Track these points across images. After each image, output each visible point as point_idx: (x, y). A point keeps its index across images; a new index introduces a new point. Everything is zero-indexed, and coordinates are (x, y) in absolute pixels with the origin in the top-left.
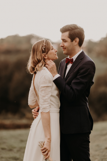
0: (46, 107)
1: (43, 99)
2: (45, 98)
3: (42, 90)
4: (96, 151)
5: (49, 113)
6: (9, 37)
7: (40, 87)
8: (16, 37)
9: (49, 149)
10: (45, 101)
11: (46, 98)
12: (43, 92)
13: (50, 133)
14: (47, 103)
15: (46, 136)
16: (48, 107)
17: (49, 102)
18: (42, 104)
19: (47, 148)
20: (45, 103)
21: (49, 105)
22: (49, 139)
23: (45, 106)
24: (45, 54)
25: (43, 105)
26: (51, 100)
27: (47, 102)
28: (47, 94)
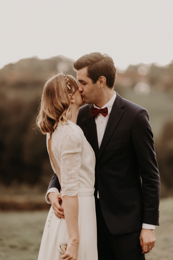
0: (73, 187)
1: (67, 175)
2: (70, 173)
3: (67, 159)
4: (164, 249)
5: (76, 197)
6: (22, 61)
7: (62, 155)
8: (33, 61)
9: (74, 258)
10: (71, 178)
11: (73, 171)
12: (68, 162)
13: (77, 231)
14: (75, 180)
15: (70, 236)
16: (75, 187)
17: (77, 179)
18: (66, 182)
19: (71, 256)
20: (71, 181)
21: (78, 183)
22: (75, 240)
23: (70, 185)
24: (71, 94)
25: (68, 183)
26: (80, 175)
27: (74, 178)
28: (74, 166)
